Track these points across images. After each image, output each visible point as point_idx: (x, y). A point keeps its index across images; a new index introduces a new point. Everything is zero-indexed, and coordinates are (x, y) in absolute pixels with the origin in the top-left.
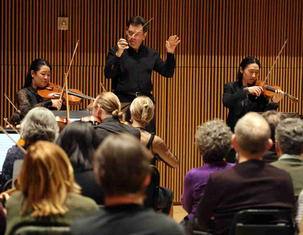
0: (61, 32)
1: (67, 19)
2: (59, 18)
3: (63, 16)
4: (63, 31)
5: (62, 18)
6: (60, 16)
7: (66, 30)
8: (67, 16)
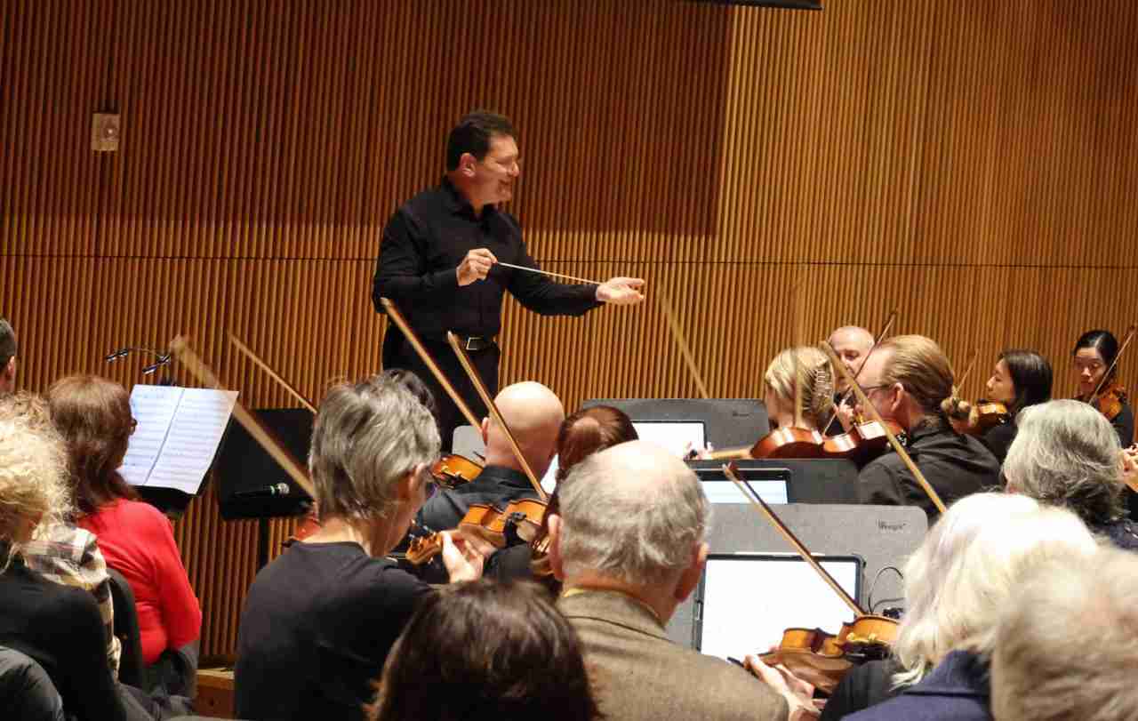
0: (99, 156)
1: (116, 119)
2: (97, 116)
3: (107, 110)
4: (104, 153)
5: (107, 117)
6: (99, 111)
7: (113, 152)
8: (115, 112)
